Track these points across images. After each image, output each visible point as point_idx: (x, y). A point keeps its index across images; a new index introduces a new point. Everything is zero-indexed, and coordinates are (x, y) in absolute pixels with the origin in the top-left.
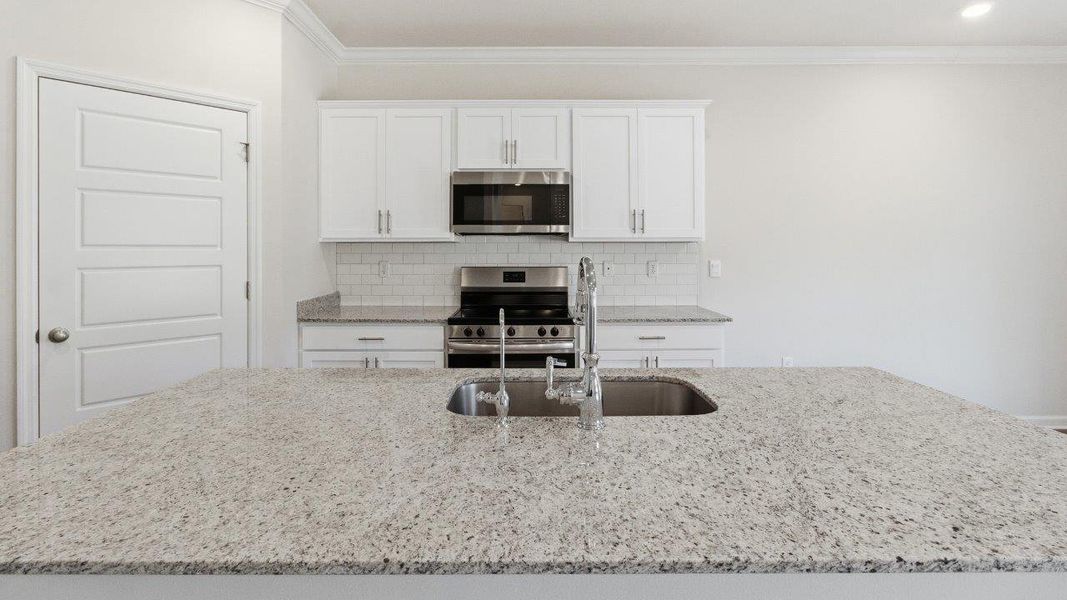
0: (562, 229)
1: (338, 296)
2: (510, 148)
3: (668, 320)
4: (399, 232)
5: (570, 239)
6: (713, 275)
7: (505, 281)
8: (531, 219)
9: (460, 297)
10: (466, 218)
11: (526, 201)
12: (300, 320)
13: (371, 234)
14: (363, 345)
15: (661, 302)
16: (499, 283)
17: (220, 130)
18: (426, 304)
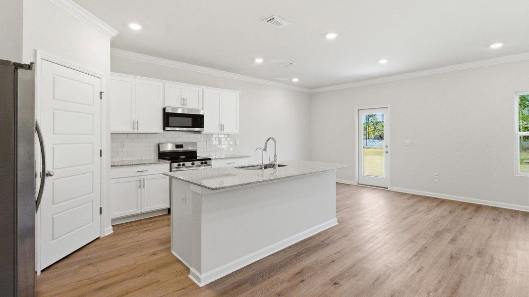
0: (200, 129)
2: (184, 100)
4: (141, 130)
5: (202, 133)
6: (237, 144)
7: (176, 148)
8: (191, 126)
9: (157, 156)
10: (170, 125)
11: (190, 120)
12: (111, 166)
13: (130, 130)
14: (138, 174)
16: (174, 149)
17: (93, 86)
18: (143, 159)
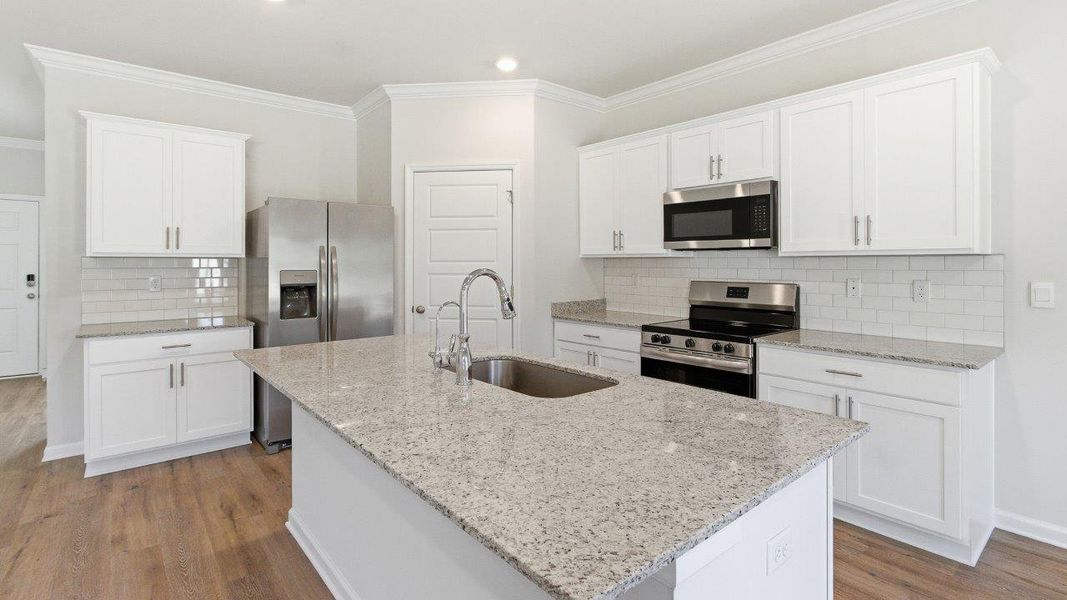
0: (767, 242)
1: (604, 302)
2: (716, 163)
3: (868, 354)
5: (779, 253)
6: (1035, 304)
7: (728, 296)
8: (730, 233)
9: (689, 311)
10: (676, 235)
15: (935, 336)
16: (722, 298)
17: (497, 185)
